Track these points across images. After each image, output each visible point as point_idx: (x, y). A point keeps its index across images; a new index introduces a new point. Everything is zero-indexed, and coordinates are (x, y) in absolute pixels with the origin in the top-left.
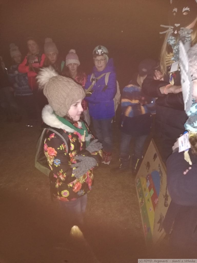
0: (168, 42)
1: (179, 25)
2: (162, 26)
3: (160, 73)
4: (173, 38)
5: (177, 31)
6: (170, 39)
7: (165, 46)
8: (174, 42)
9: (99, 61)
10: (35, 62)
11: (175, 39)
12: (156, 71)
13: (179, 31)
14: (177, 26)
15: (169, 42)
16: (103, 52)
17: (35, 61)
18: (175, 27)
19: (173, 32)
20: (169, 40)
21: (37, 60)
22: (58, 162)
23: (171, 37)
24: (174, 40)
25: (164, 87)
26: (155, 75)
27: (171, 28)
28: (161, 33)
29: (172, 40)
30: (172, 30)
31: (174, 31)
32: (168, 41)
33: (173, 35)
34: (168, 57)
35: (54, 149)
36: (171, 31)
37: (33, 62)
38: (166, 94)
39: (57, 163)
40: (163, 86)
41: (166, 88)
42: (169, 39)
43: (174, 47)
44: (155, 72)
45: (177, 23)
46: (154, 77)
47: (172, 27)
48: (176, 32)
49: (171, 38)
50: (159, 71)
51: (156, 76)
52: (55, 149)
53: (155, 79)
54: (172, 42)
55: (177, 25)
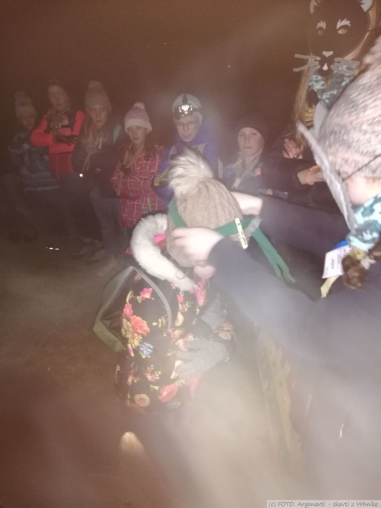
0: (309, 87)
1: (331, 53)
2: (297, 56)
3: (294, 144)
4: (320, 77)
5: (329, 66)
6: (314, 80)
7: (302, 94)
8: (322, 86)
9: (186, 126)
10: (63, 126)
11: (324, 81)
12: (286, 140)
13: (332, 66)
14: (327, 56)
15: (313, 85)
16: (191, 109)
17: (63, 124)
18: (323, 57)
19: (319, 67)
20: (313, 83)
21: (66, 122)
22: (148, 350)
23: (314, 76)
24: (322, 83)
25: (305, 171)
26: (286, 147)
27: (316, 60)
28: (296, 70)
29: (317, 81)
30: (317, 63)
31: (322, 65)
32: (310, 84)
33: (321, 72)
34: (311, 113)
35: (145, 322)
36: (316, 65)
37: (60, 126)
38: (310, 184)
39: (145, 352)
40: (303, 170)
41: (310, 173)
42: (312, 80)
43: (322, 96)
44: (285, 143)
45: (328, 50)
46: (283, 152)
47: (318, 58)
48: (325, 68)
49: (317, 77)
50: (292, 141)
51: (288, 150)
52: (147, 324)
53: (286, 156)
54: (318, 87)
55: (327, 54)
